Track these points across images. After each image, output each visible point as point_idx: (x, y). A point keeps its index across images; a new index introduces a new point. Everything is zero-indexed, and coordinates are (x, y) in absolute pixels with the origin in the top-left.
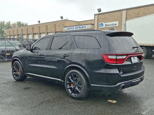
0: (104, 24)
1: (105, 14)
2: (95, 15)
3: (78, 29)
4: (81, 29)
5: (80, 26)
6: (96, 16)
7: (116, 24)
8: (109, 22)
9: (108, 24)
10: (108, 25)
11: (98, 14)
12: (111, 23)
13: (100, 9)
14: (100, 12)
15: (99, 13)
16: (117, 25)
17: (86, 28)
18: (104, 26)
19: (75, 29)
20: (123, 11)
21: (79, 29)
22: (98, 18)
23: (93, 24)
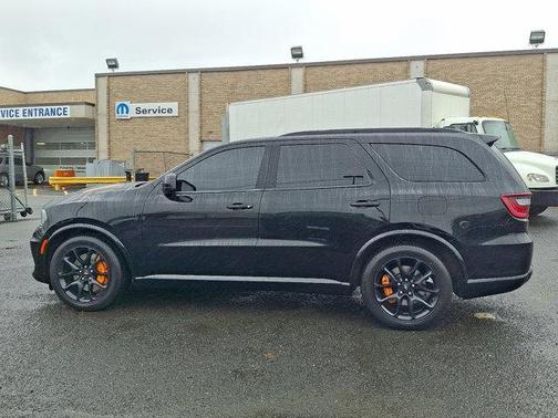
0: (132, 107)
1: (133, 78)
2: (97, 76)
3: (34, 117)
4: (47, 117)
5: (44, 108)
6: (103, 81)
7: (170, 111)
8: (147, 101)
9: (143, 106)
10: (144, 111)
11: (110, 76)
12: (154, 106)
13: (115, 60)
14: (116, 71)
15: (110, 71)
16: (175, 113)
17: (68, 116)
18: (132, 113)
19: (21, 117)
20: (191, 76)
21: (38, 117)
22: (108, 88)
23: (93, 105)
